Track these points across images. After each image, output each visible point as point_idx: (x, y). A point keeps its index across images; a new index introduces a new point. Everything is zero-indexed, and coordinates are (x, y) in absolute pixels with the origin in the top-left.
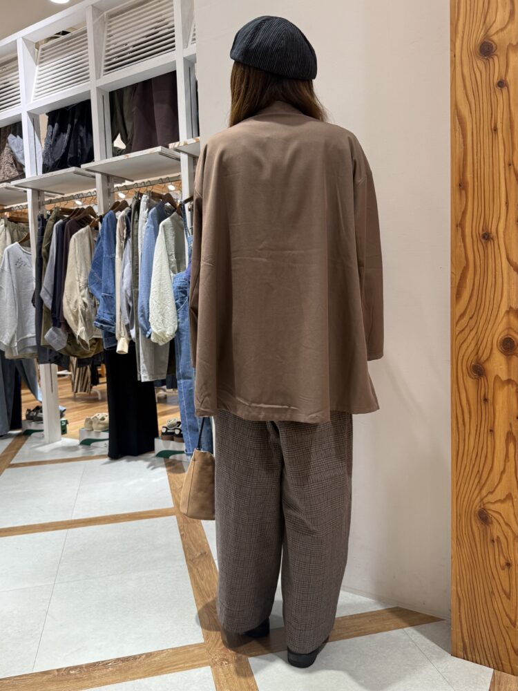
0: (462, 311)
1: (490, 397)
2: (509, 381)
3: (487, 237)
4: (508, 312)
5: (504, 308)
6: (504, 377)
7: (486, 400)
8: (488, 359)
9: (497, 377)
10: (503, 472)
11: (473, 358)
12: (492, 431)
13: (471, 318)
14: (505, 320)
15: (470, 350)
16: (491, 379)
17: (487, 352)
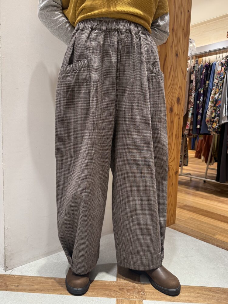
0: (169, 84)
1: (173, 121)
2: (178, 114)
3: (177, 55)
4: (179, 87)
5: (179, 86)
6: (177, 113)
7: (172, 122)
8: (174, 105)
9: (175, 112)
10: (174, 150)
11: (171, 105)
12: (172, 134)
13: (171, 87)
14: (178, 90)
15: (170, 101)
16: (174, 113)
17: (174, 102)
